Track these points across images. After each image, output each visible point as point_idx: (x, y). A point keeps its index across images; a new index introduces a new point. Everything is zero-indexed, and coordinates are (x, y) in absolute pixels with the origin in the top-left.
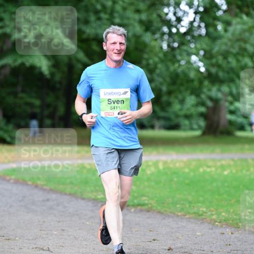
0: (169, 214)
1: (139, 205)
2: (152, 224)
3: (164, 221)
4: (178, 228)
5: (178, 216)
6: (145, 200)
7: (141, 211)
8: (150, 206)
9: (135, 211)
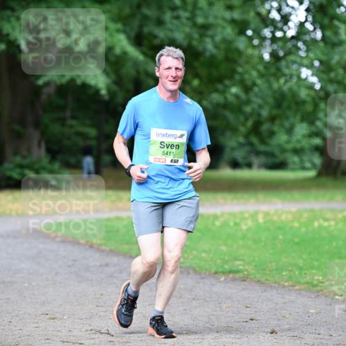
0: (272, 284)
1: (230, 272)
2: (249, 298)
3: (265, 294)
4: (285, 303)
5: (284, 287)
6: (239, 265)
7: (234, 280)
8: (245, 273)
9: (225, 280)
